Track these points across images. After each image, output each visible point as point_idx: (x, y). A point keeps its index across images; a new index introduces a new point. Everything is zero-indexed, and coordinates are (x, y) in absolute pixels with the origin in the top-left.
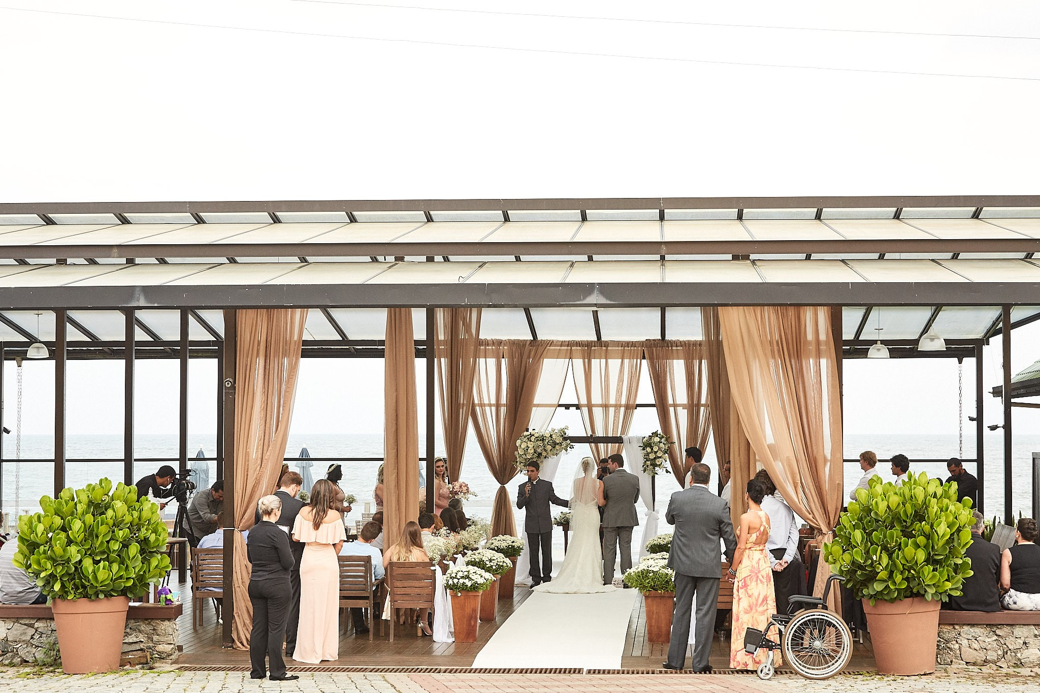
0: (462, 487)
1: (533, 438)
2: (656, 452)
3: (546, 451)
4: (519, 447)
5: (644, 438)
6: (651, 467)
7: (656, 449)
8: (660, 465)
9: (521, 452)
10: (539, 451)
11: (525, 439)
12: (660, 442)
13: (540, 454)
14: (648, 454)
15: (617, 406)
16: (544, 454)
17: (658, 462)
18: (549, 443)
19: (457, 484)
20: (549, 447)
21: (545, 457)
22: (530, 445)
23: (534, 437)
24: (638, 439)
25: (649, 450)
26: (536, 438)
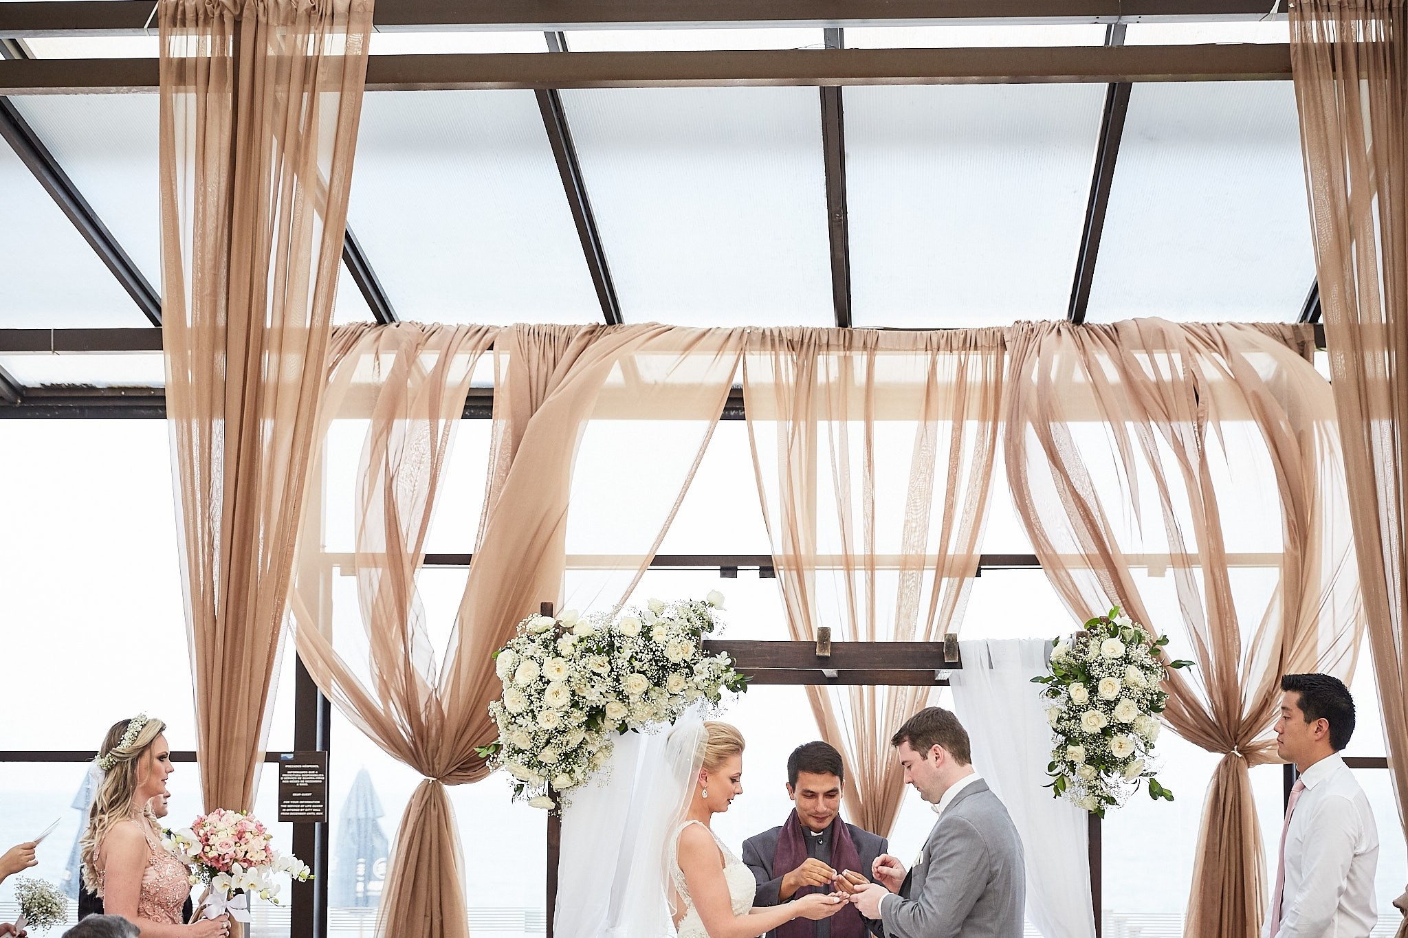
0: (248, 835)
1: (565, 645)
2: (1110, 705)
3: (622, 697)
4: (506, 683)
5: (1056, 642)
6: (1089, 771)
7: (1109, 688)
8: (1126, 762)
9: (514, 701)
10: (593, 696)
11: (531, 649)
12: (1127, 660)
13: (595, 716)
14: (1074, 713)
15: (908, 564)
16: (615, 711)
17: (1119, 746)
18: (637, 664)
19: (221, 826)
20: (636, 684)
21: (623, 728)
22: (556, 670)
23: (575, 639)
24: (1024, 647)
25: (1078, 692)
26: (581, 640)
